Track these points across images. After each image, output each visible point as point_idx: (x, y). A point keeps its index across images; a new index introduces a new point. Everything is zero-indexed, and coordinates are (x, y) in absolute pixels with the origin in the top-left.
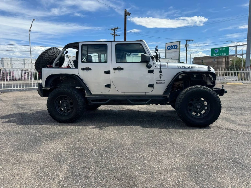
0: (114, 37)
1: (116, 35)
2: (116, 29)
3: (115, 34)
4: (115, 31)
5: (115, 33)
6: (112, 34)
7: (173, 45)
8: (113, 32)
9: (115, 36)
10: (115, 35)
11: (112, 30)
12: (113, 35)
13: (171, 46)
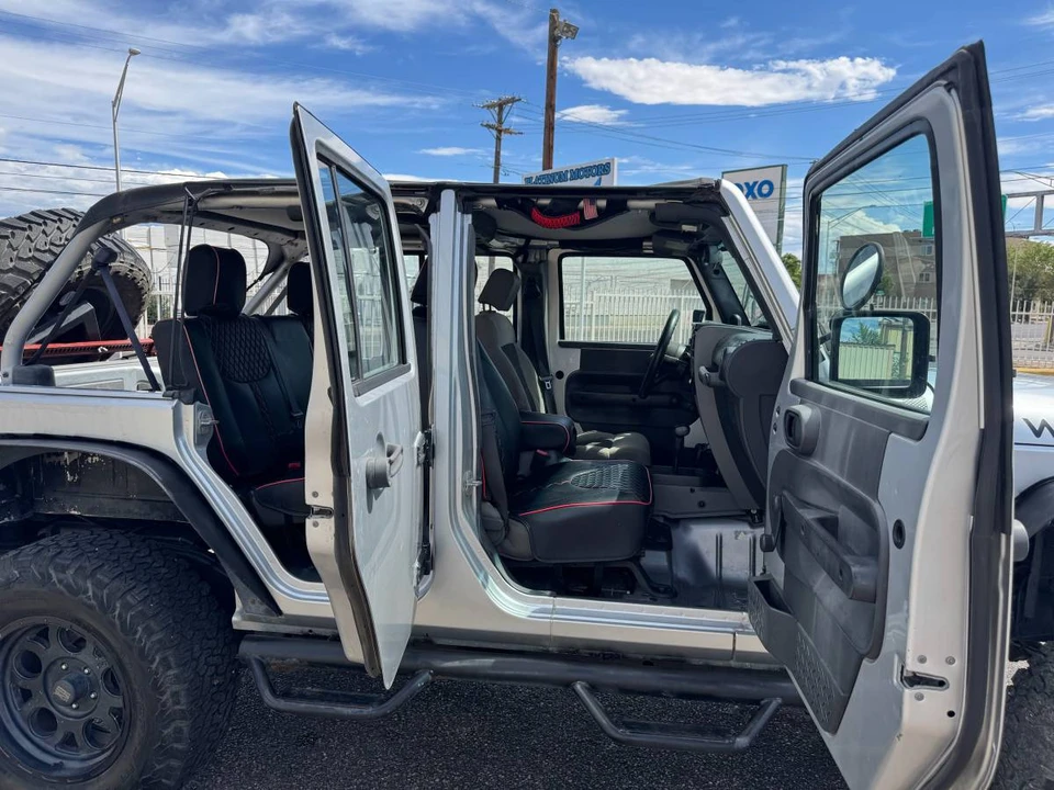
0: (498, 139)
1: (507, 131)
2: (508, 102)
3: (504, 127)
4: (500, 114)
5: (500, 122)
6: (489, 126)
7: (755, 183)
8: (491, 117)
9: (504, 136)
10: (500, 132)
11: (488, 107)
12: (495, 132)
13: (747, 184)
